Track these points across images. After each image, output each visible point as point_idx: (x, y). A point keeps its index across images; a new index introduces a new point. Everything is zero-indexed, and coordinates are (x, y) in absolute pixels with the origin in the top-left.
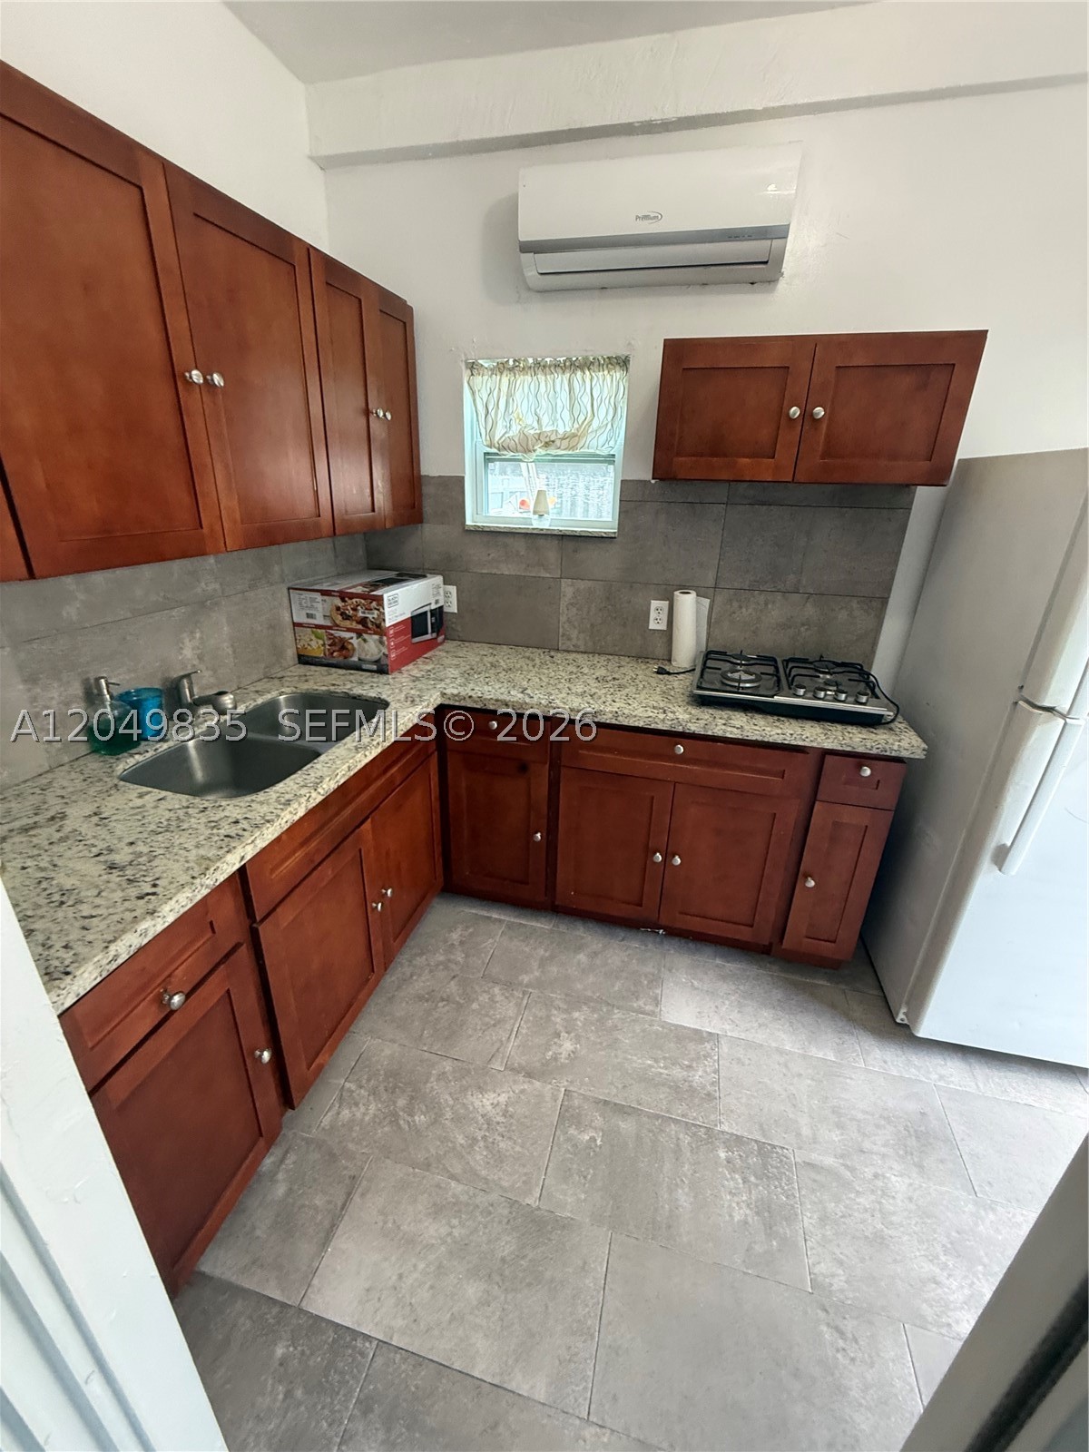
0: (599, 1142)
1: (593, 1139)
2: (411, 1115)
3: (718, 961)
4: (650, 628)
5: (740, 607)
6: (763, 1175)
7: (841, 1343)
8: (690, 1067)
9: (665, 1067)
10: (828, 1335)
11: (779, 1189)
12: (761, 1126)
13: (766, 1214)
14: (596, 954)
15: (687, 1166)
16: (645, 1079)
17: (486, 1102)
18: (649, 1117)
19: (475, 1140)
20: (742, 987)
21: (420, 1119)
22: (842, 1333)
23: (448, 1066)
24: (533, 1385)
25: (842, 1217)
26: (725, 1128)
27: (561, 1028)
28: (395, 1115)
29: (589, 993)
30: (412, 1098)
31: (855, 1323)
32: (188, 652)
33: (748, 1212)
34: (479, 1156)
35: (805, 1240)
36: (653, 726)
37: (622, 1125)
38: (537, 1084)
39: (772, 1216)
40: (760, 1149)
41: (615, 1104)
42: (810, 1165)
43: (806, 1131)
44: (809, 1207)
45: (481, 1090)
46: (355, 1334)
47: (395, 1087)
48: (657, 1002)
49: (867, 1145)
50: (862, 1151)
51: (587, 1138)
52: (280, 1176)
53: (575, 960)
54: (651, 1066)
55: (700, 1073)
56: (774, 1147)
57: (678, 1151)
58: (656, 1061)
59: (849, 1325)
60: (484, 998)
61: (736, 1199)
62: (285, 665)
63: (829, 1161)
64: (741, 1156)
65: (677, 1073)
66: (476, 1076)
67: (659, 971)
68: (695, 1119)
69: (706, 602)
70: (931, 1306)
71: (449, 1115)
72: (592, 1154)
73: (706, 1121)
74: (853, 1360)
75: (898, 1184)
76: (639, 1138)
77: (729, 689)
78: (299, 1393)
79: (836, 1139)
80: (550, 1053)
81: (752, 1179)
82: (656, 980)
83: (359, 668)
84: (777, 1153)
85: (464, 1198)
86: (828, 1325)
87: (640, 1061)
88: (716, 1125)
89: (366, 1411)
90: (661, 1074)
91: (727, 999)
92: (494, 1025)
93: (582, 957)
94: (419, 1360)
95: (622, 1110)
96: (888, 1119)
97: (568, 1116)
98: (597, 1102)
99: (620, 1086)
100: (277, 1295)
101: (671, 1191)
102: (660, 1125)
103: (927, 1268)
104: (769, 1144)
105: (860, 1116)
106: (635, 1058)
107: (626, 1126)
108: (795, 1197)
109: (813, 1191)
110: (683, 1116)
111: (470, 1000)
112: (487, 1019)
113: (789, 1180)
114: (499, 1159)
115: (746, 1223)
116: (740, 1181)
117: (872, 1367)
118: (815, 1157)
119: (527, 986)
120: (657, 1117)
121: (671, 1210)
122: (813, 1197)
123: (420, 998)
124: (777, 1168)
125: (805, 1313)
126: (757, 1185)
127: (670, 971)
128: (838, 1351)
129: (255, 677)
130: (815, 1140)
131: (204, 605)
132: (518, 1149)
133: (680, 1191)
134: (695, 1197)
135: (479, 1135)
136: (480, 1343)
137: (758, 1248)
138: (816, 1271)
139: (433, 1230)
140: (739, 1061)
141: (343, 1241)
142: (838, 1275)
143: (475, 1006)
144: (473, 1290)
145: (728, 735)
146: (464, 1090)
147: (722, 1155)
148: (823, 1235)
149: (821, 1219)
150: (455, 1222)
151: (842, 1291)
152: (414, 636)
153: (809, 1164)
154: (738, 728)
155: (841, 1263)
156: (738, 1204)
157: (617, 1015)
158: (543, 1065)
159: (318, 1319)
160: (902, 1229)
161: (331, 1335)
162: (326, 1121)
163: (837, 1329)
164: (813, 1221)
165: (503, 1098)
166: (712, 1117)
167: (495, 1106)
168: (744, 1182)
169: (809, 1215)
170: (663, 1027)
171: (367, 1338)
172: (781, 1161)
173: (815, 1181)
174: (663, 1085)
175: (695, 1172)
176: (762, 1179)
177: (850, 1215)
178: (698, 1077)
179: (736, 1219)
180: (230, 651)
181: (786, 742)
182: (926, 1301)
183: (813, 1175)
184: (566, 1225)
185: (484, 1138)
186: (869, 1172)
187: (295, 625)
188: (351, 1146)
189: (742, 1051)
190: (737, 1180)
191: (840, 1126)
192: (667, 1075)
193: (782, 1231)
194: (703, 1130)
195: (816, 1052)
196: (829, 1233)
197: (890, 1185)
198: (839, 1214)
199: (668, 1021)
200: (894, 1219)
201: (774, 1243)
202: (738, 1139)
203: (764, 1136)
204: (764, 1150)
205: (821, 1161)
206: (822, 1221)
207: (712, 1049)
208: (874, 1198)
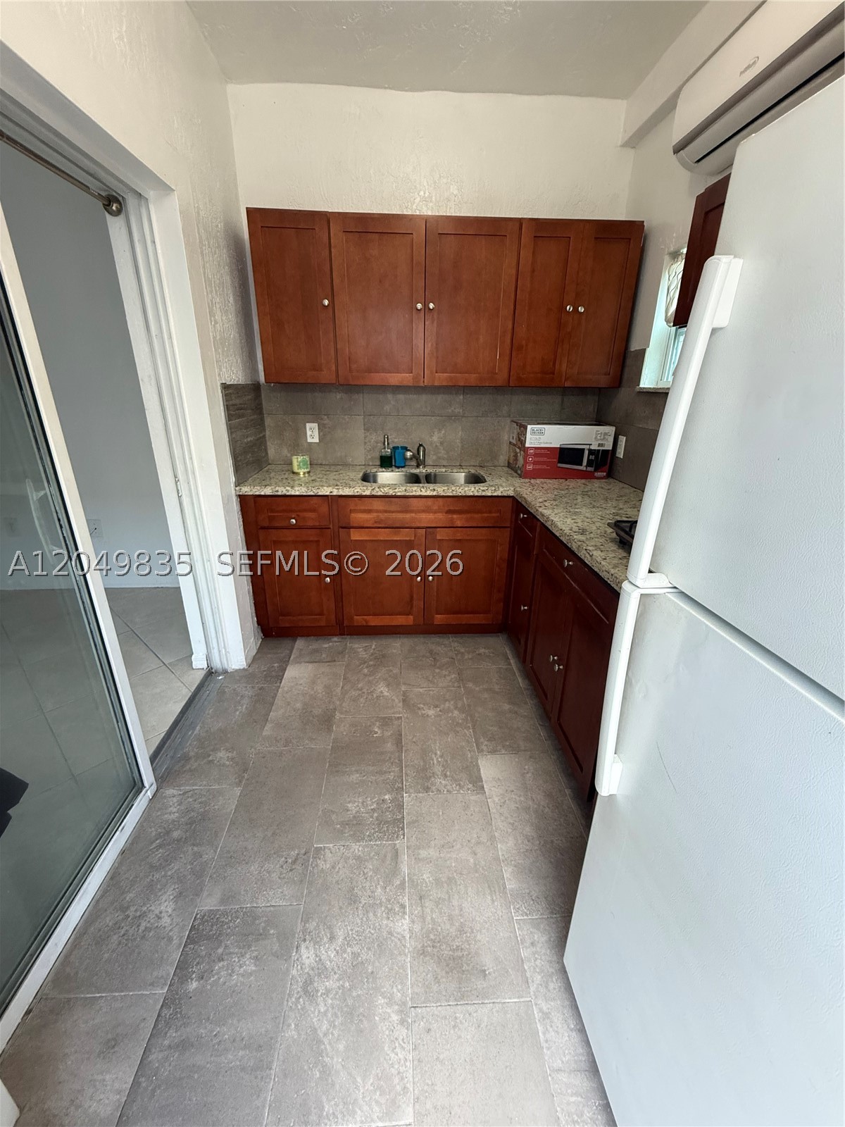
0: (375, 735)
1: (376, 733)
2: (367, 667)
6: (380, 822)
7: (290, 861)
8: (446, 776)
9: (438, 762)
10: (294, 853)
11: (373, 831)
12: (417, 821)
13: (355, 822)
14: (516, 713)
15: (374, 778)
16: (425, 753)
17: (382, 689)
18: (399, 756)
19: (362, 689)
20: (545, 810)
21: (366, 671)
22: (294, 862)
23: (396, 671)
24: (268, 730)
25: (364, 872)
26: (406, 799)
27: (442, 707)
28: (365, 663)
29: (477, 715)
30: (375, 665)
31: (300, 871)
32: (435, 438)
33: (354, 812)
34: (354, 693)
35: (344, 846)
37: (389, 745)
38: (401, 704)
39: (355, 827)
40: (398, 820)
41: (401, 739)
42: (396, 855)
43: (423, 854)
44: (366, 850)
45: (388, 686)
46: (281, 680)
47: (378, 659)
48: (493, 752)
49: (427, 903)
50: (421, 898)
51: (376, 730)
52: (331, 644)
53: (501, 704)
54: (436, 754)
55: (443, 782)
56: (403, 829)
57: (381, 773)
58: (441, 757)
59: (298, 867)
60: (444, 672)
61: (360, 805)
62: (496, 463)
63: (405, 869)
64: (389, 808)
65: (438, 769)
66: (393, 682)
67: (525, 751)
68: (407, 781)
70: (315, 929)
71: (371, 678)
72: (367, 733)
73: (407, 787)
74: (282, 867)
75: (403, 925)
76: (382, 753)
78: (265, 673)
79: (425, 876)
80: (422, 706)
81: (376, 815)
82: (515, 750)
83: (516, 472)
84: (399, 831)
85: (334, 693)
86: (298, 854)
87: (437, 748)
88: (406, 793)
89: (260, 689)
90: (433, 760)
91: (526, 799)
92: (429, 681)
93: (507, 707)
94: (274, 698)
95: (399, 743)
96: (461, 930)
97: (386, 722)
98: (400, 731)
99: (414, 740)
100: (292, 658)
101: (357, 771)
102: (395, 762)
103: (340, 935)
104: (403, 826)
105: (455, 903)
106: (438, 745)
107: (389, 746)
108: (370, 841)
109: (377, 854)
110: (406, 774)
111: (438, 668)
112: (431, 677)
113: (380, 839)
114: (355, 700)
115: (348, 810)
116: (372, 807)
117: (279, 878)
118: (404, 858)
119: (464, 687)
120: (401, 761)
121: (346, 771)
122: (373, 853)
123: (431, 652)
124: (388, 830)
125: (303, 842)
126: (372, 817)
127: (531, 757)
128: (286, 858)
129: (472, 463)
130: (418, 860)
131: (452, 418)
132: (362, 705)
133: (358, 775)
134: (357, 783)
135: (365, 690)
136: (282, 711)
137: (334, 817)
138: (326, 850)
139: (319, 688)
140: (467, 807)
141: (310, 666)
142: (326, 864)
143: (437, 671)
144: (299, 705)
146: (385, 680)
147: (387, 797)
148: (349, 858)
150: (324, 693)
151: (317, 865)
152: (559, 462)
153: (397, 852)
155: (333, 867)
156: (358, 806)
157: (468, 732)
158: (413, 704)
159: (285, 670)
160: (364, 919)
161: (281, 674)
162: (357, 646)
163: (296, 859)
164: (356, 852)
165: (386, 694)
166: (411, 791)
167: (381, 692)
168: (372, 810)
170: (472, 758)
171: (281, 683)
172: (394, 834)
173: (385, 856)
174: (424, 762)
175: (371, 782)
176: (377, 820)
177: (366, 878)
178: (440, 782)
179: (348, 805)
180: (460, 445)
182: (318, 925)
183: (390, 856)
184: (329, 730)
185: (364, 693)
186: (406, 901)
187: (510, 443)
188: (347, 656)
189: (477, 810)
190: (372, 805)
191: (438, 882)
192: (433, 764)
193: (347, 831)
194: (400, 785)
195: (508, 872)
196: (351, 862)
197: (398, 917)
198: (365, 871)
199: (479, 761)
200: (371, 915)
201: (338, 826)
202: (400, 807)
203: (409, 823)
204: (399, 823)
205: (402, 862)
206: (358, 858)
207: (468, 789)
208: (384, 900)
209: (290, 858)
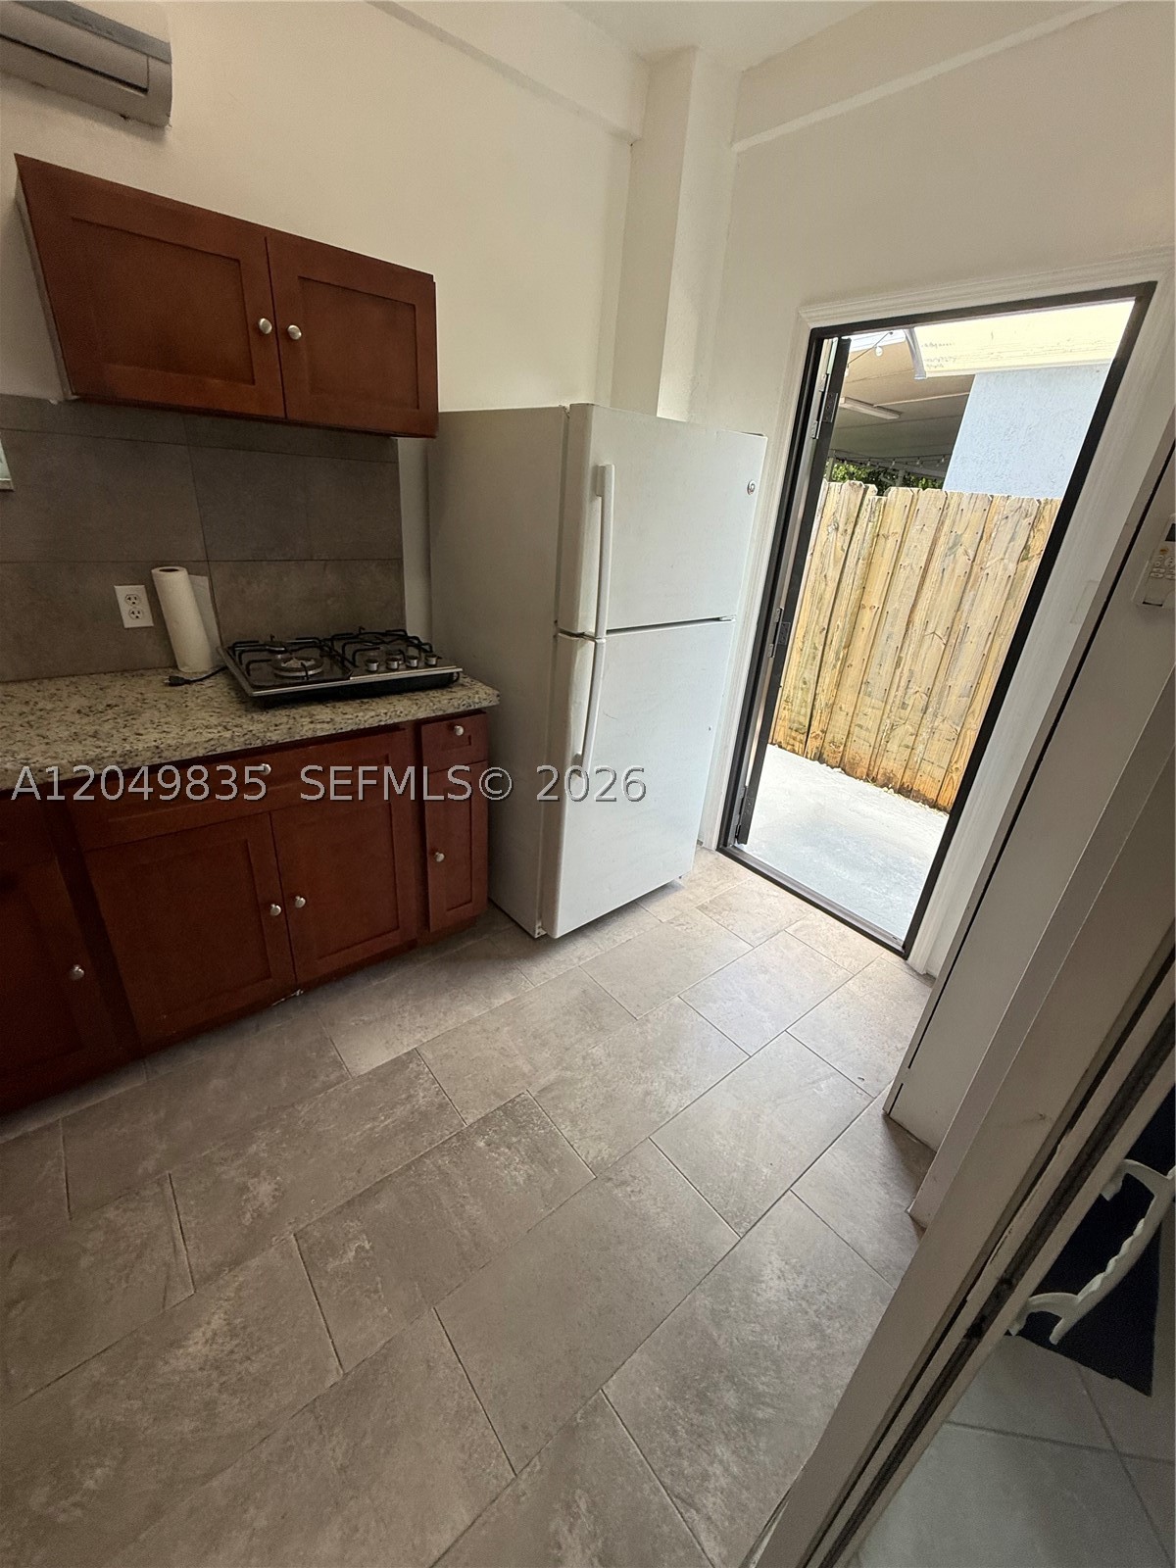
0: (367, 1246)
1: (360, 1249)
2: (73, 1490)
3: (375, 983)
4: (126, 626)
5: (249, 583)
6: (519, 1129)
7: (629, 1189)
8: (409, 1097)
9: (387, 1117)
10: (619, 1193)
11: (536, 1129)
12: (494, 1093)
13: (538, 1156)
14: (232, 1067)
15: (460, 1182)
16: (374, 1145)
18: (400, 1175)
20: (410, 992)
21: (95, 1478)
22: (625, 1183)
25: (582, 1107)
26: (470, 1121)
27: (243, 1179)
28: (39, 1523)
29: (254, 1114)
30: (58, 1469)
31: (628, 1167)
33: (526, 1167)
34: (230, 1413)
35: (572, 1146)
36: (219, 751)
38: (254, 1262)
39: (541, 1154)
40: (505, 1112)
41: (360, 1195)
42: (545, 1090)
43: (526, 1068)
44: (560, 1120)
45: (176, 1344)
48: (338, 1064)
49: (567, 1042)
50: (567, 1049)
51: (352, 1254)
53: (210, 1093)
54: (372, 1129)
55: (421, 1095)
56: (513, 1100)
57: (445, 1178)
58: (374, 1119)
59: (626, 1173)
60: (96, 1239)
61: (512, 1167)
63: (553, 1076)
64: (495, 1131)
65: (401, 1112)
66: (155, 1337)
67: (321, 1033)
68: (442, 1136)
69: (204, 581)
72: (368, 1263)
73: (451, 1130)
74: (640, 1191)
75: (598, 1052)
76: (403, 1202)
77: (288, 681)
79: (548, 1056)
81: (514, 1140)
82: (323, 1044)
84: (518, 1103)
85: (243, 1478)
86: (616, 1187)
87: (358, 1133)
88: (462, 1125)
90: (387, 1126)
91: (404, 1011)
92: (139, 1257)
93: (216, 1083)
95: (371, 1194)
96: (569, 1013)
97: (318, 1256)
98: (339, 1211)
99: (354, 1175)
101: (460, 1216)
102: (416, 1171)
103: (640, 1090)
104: (509, 1102)
105: (552, 1025)
106: (351, 1135)
108: (548, 1123)
109: (556, 1107)
110: (430, 1144)
112: (121, 1260)
113: (538, 1115)
114: (260, 1386)
115: (529, 1176)
116: (507, 1150)
117: (651, 1184)
118: (543, 1082)
120: (409, 1167)
121: (470, 1231)
122: (559, 1111)
124: (524, 1114)
125: (600, 1194)
126: (520, 1141)
127: (333, 1025)
128: (629, 1196)
130: (536, 1069)
132: (277, 1350)
133: (468, 1207)
134: (482, 1199)
135: (212, 1392)
137: (549, 1187)
138: (589, 1160)
140: (447, 1056)
142: (602, 1148)
143: (85, 1262)
145: (320, 734)
146: (147, 1371)
147: (482, 1144)
148: (580, 1130)
149: (572, 1122)
151: (610, 1155)
153: (542, 1090)
154: (328, 723)
155: (599, 1138)
156: (515, 1169)
157: (303, 1110)
158: (247, 1236)
160: (616, 1079)
163: (622, 1183)
164: (569, 1128)
165: (217, 1321)
166: (455, 1121)
167: (211, 1340)
168: (510, 1149)
169: (563, 1126)
170: (361, 1083)
172: (524, 1106)
173: (553, 1098)
174: (396, 1135)
175: (469, 1180)
176: (520, 1133)
177: (586, 1101)
178: (422, 1099)
179: (522, 1182)
181: (383, 723)
183: (550, 1096)
185: (223, 1387)
186: (578, 1060)
189: (444, 1046)
190: (503, 1152)
191: (544, 1044)
192: (393, 1122)
193: (555, 1156)
194: (454, 1140)
195: (498, 1002)
196: (582, 1125)
197: (595, 1057)
198: (579, 1106)
199: (362, 1073)
200: (608, 1077)
201: (556, 1170)
202: (485, 1119)
203: (502, 1099)
204: (508, 1110)
205: (549, 1080)
206: (574, 1122)
207: (418, 1065)
208: (591, 1075)
209: (626, 1191)
